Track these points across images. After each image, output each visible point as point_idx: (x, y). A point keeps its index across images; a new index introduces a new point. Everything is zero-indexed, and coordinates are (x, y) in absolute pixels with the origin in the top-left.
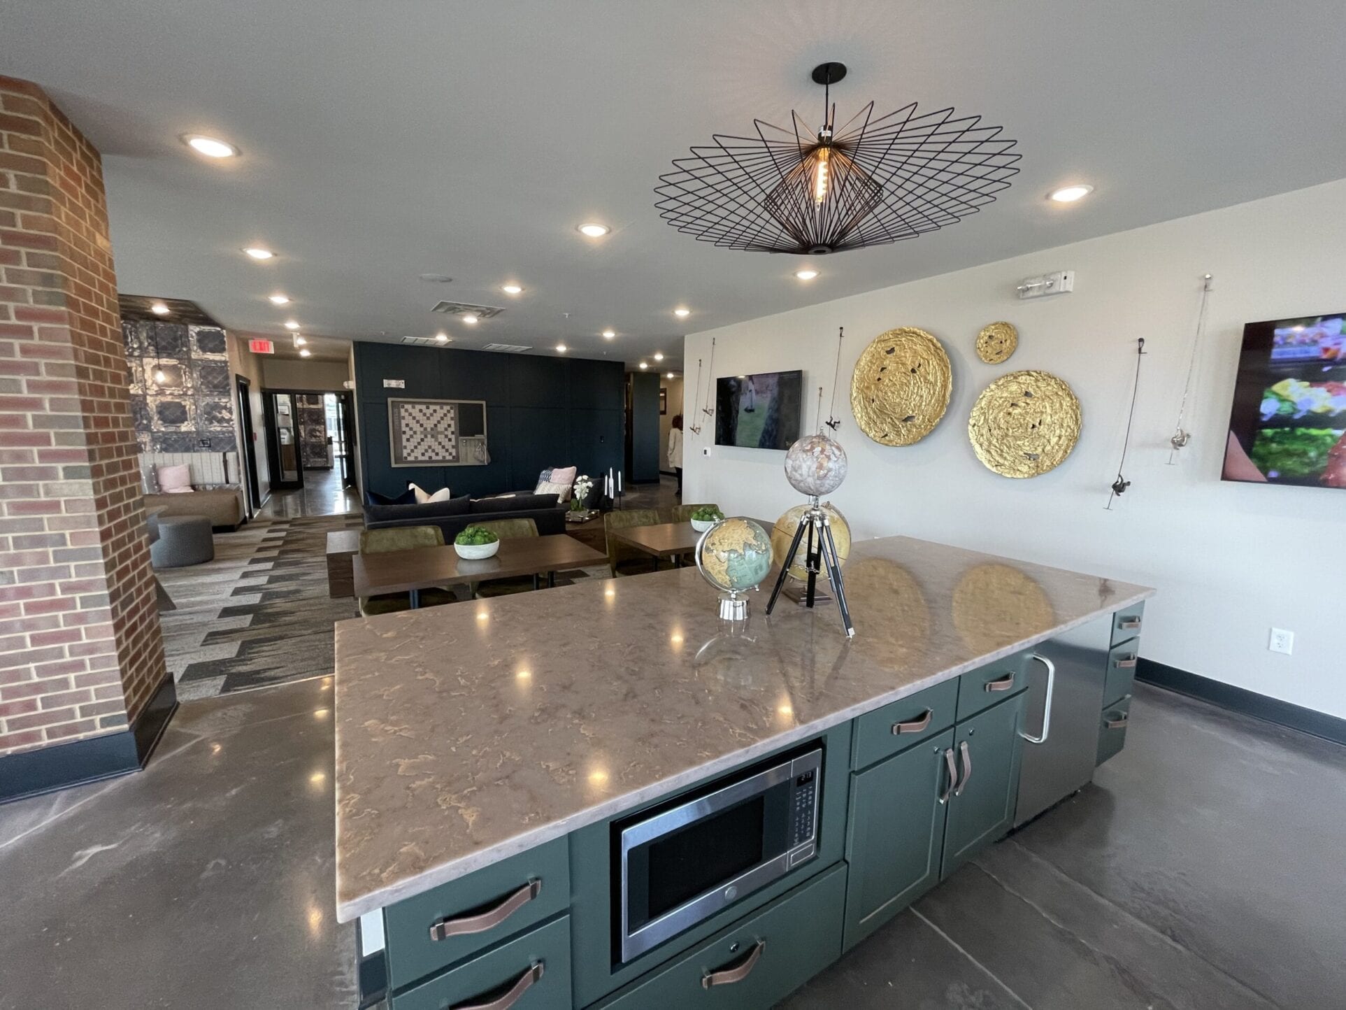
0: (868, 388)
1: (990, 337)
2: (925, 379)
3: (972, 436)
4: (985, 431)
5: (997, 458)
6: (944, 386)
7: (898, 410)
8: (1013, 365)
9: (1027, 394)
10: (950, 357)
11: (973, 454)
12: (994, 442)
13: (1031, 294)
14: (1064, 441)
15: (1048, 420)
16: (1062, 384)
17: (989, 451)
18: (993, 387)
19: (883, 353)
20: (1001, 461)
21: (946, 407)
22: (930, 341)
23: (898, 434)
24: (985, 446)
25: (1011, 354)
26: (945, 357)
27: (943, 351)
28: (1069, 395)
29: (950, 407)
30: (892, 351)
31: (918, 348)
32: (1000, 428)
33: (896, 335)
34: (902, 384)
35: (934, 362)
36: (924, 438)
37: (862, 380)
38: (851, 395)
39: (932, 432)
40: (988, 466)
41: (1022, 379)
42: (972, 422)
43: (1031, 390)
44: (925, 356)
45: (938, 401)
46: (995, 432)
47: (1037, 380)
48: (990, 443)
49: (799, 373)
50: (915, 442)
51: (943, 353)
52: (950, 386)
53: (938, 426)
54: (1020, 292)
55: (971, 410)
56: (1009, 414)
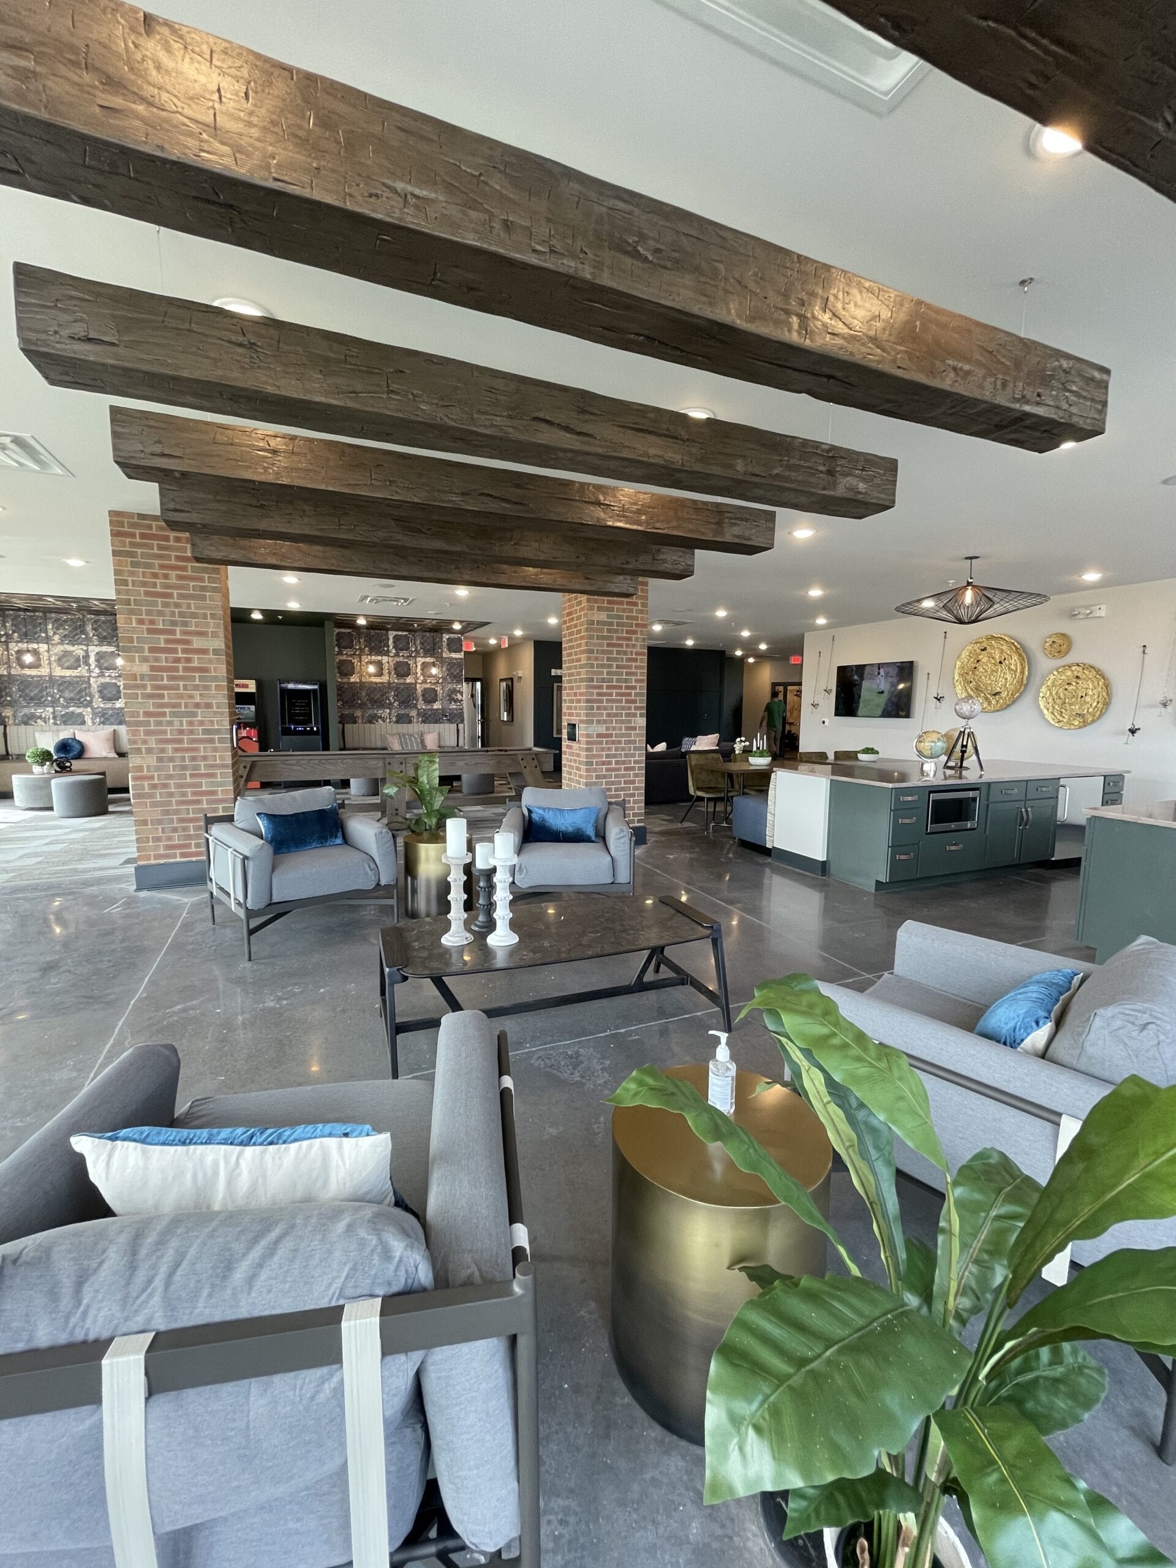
0: (967, 673)
1: (1054, 642)
2: (1009, 668)
3: (1042, 704)
4: (1050, 700)
5: (1059, 717)
6: (1022, 672)
7: (990, 688)
8: (1068, 660)
9: (1077, 677)
10: (1027, 655)
11: (1043, 715)
12: (1057, 707)
13: (1078, 617)
14: (1100, 705)
15: (1090, 693)
16: (1098, 671)
17: (1053, 713)
18: (1055, 673)
19: (978, 651)
20: (1061, 719)
21: (1023, 686)
22: (1013, 643)
23: (990, 703)
24: (1050, 710)
25: (1067, 653)
26: (1023, 654)
27: (1023, 652)
28: (1104, 678)
29: (1026, 686)
30: (985, 649)
31: (1004, 648)
32: (1060, 698)
33: (988, 639)
34: (993, 671)
35: (1015, 657)
36: (1008, 706)
37: (962, 668)
38: (954, 679)
39: (1014, 702)
40: (1052, 722)
41: (1074, 668)
42: (1042, 695)
43: (1079, 674)
44: (1009, 652)
45: (1018, 682)
46: (1058, 701)
47: (1083, 669)
48: (1054, 708)
49: (912, 663)
50: (1002, 709)
51: (1021, 652)
52: (1026, 673)
53: (1018, 698)
54: (1073, 616)
55: (1041, 688)
56: (1066, 689)
